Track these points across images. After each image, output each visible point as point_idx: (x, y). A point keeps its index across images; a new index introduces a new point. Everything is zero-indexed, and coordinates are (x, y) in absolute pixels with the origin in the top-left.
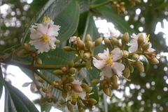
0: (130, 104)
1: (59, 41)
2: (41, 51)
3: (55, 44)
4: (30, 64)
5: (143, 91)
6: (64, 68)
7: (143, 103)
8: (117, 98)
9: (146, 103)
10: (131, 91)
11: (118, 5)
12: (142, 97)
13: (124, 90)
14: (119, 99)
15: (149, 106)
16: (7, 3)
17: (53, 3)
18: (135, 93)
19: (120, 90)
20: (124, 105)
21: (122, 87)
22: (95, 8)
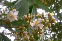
0: (53, 39)
1: (19, 17)
2: (11, 21)
3: (17, 18)
4: (9, 26)
5: (57, 34)
6: (20, 27)
7: (57, 39)
8: (48, 38)
9: (59, 39)
10: (53, 35)
11: (44, 2)
12: (57, 37)
13: (50, 35)
14: (49, 38)
15: (60, 40)
16: (5, 5)
17: (18, 3)
18: (54, 35)
19: (49, 35)
20: (50, 40)
21: (49, 34)
22: (36, 4)
